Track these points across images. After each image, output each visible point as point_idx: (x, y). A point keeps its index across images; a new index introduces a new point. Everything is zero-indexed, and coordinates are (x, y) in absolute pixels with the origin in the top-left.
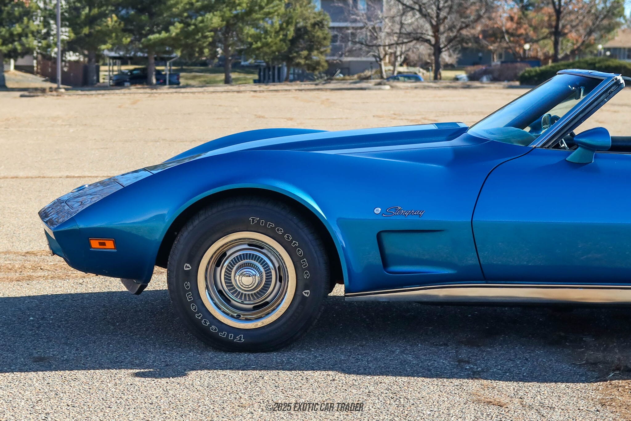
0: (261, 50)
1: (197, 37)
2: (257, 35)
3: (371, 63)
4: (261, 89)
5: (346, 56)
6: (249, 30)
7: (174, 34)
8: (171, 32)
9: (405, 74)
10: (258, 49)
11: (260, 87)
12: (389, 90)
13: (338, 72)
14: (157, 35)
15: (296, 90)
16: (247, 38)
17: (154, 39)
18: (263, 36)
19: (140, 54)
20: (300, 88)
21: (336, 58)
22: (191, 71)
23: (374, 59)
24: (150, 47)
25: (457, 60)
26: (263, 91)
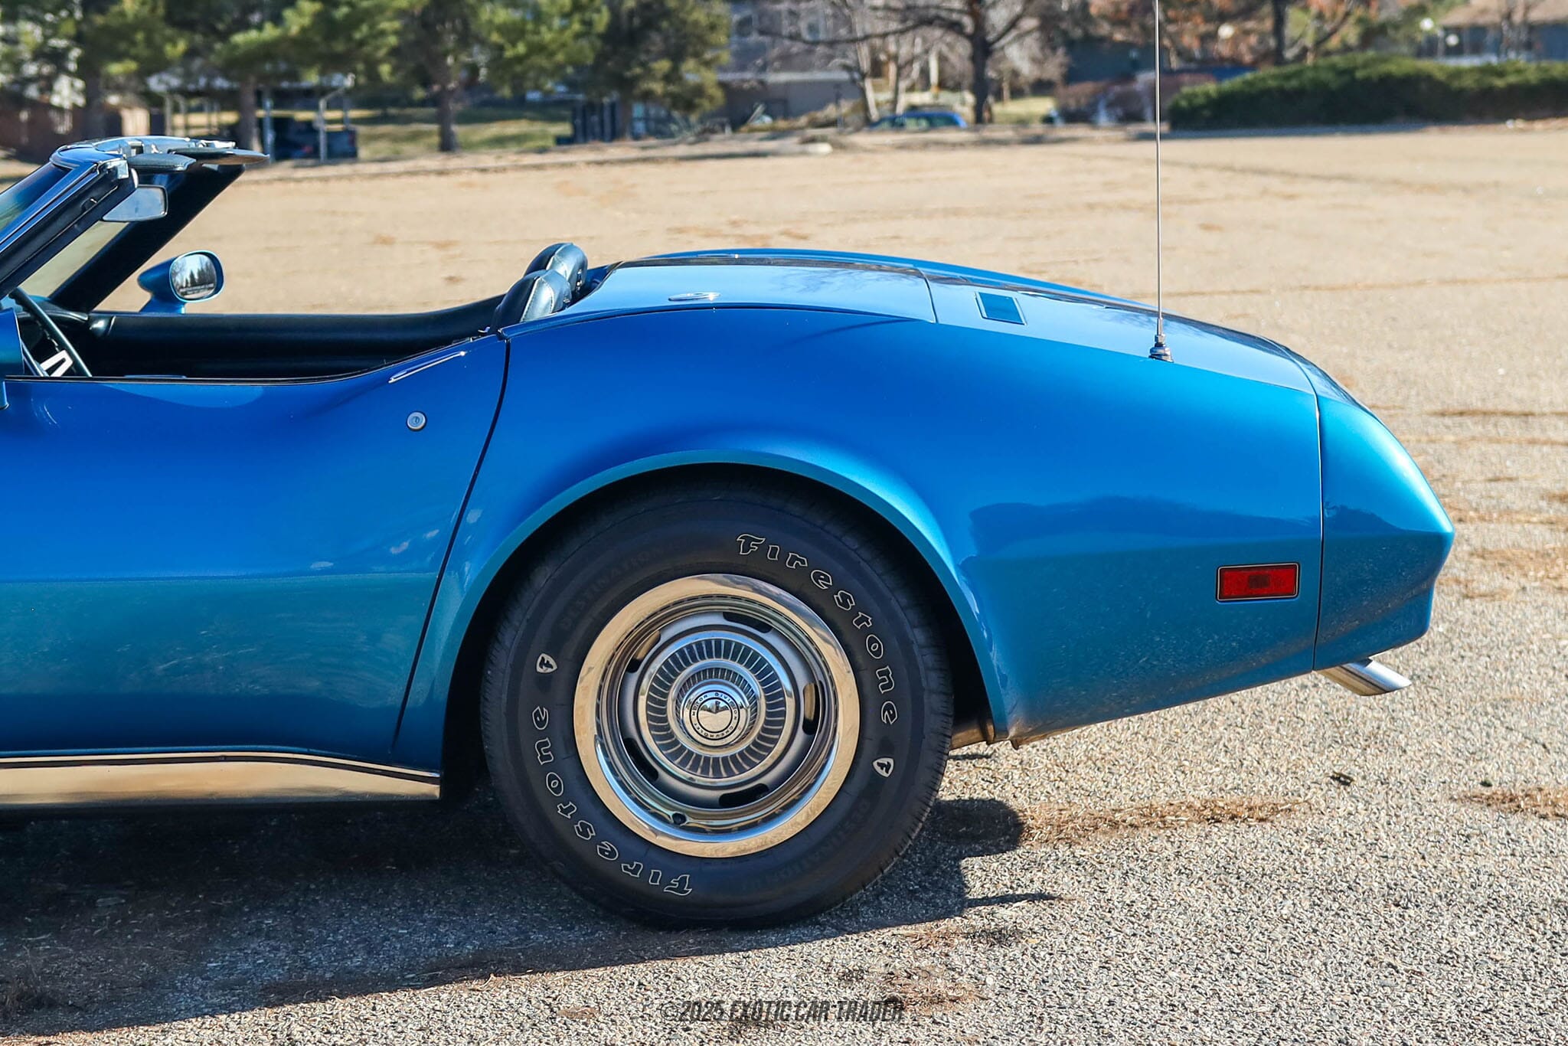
0: (529, 62)
1: (357, 36)
2: (514, 23)
3: (837, 85)
4: (502, 163)
5: (776, 71)
6: (493, 12)
7: (294, 30)
8: (288, 23)
9: (927, 111)
10: (519, 59)
11: (499, 157)
12: (827, 155)
13: (759, 109)
14: (253, 35)
15: (589, 163)
16: (489, 33)
17: (247, 44)
18: (530, 27)
19: (220, 83)
20: (600, 157)
21: (748, 75)
22: (408, 120)
23: (844, 76)
24: (240, 64)
25: (1064, 70)
26: (504, 170)
